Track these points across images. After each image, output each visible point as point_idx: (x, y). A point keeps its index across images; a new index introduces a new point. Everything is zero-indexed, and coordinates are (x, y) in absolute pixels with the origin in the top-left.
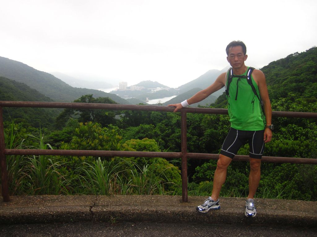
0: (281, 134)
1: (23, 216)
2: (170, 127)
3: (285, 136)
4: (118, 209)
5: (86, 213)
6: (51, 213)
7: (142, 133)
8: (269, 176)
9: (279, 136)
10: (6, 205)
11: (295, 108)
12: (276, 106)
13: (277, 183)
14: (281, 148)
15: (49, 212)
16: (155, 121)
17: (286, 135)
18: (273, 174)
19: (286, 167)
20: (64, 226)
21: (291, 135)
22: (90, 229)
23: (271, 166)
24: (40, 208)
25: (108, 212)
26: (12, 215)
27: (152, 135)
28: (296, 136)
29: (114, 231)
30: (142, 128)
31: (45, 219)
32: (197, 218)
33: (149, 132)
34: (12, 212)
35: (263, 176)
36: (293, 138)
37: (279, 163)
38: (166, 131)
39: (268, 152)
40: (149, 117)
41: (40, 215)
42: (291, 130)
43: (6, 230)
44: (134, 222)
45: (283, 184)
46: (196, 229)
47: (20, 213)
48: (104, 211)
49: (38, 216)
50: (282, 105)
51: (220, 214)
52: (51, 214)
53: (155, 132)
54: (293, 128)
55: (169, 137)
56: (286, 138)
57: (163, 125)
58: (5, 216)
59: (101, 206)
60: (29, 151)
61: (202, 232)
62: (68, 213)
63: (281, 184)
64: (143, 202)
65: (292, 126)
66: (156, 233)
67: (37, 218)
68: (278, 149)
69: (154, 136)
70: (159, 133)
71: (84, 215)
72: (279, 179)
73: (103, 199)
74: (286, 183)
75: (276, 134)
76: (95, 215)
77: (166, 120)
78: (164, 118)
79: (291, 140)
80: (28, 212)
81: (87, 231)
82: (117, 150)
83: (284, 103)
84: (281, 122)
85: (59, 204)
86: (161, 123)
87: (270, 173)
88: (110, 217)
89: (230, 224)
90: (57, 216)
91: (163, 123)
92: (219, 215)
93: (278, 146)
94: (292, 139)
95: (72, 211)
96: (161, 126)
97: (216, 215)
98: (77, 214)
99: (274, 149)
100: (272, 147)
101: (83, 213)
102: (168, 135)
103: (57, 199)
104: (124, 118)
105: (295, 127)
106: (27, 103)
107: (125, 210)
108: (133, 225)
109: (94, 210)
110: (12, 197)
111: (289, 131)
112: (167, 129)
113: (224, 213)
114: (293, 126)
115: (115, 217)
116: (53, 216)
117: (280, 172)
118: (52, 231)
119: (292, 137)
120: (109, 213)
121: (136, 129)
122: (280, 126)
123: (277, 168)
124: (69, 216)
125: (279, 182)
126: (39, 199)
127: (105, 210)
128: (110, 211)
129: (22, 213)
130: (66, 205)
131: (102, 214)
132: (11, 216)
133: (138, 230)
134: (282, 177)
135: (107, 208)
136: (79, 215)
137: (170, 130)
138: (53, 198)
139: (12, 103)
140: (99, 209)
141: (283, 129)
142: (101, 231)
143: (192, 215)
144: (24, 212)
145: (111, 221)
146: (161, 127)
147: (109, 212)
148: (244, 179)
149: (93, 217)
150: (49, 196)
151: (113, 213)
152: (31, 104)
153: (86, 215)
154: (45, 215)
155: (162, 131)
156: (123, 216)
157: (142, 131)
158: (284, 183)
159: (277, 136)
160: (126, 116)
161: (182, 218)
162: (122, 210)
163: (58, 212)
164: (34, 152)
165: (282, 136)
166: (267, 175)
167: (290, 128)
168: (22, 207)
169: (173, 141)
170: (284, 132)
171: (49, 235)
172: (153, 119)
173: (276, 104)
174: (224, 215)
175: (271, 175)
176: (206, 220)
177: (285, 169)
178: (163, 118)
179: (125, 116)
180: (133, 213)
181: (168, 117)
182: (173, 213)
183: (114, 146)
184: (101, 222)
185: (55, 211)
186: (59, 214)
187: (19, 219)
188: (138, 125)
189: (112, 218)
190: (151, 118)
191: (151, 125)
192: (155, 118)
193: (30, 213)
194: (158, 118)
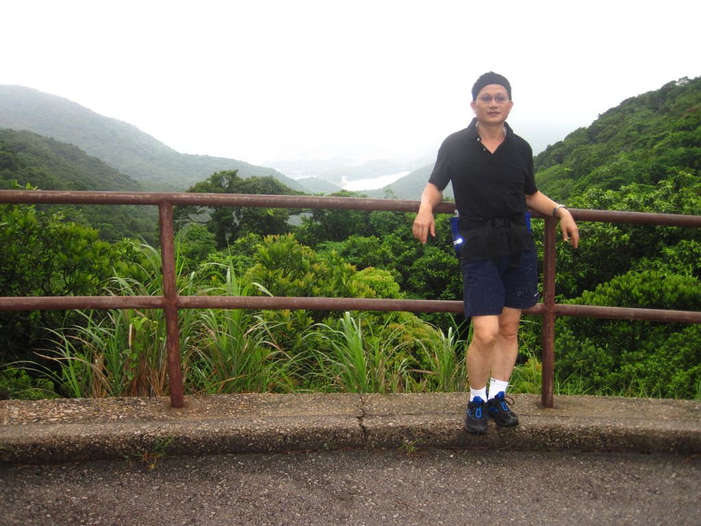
0: (666, 262)
1: (223, 438)
2: (412, 242)
3: (673, 265)
4: (416, 422)
5: (352, 431)
6: (281, 432)
7: (355, 255)
8: (657, 354)
9: (661, 267)
10: (179, 413)
11: (695, 204)
12: (652, 200)
13: (676, 369)
14: (683, 294)
15: (278, 430)
16: (379, 230)
17: (676, 264)
18: (667, 350)
19: (696, 334)
20: (311, 459)
21: (685, 264)
22: (366, 465)
23: (660, 332)
24: (255, 422)
25: (397, 428)
26: (202, 435)
27: (375, 260)
28: (696, 267)
29: (417, 467)
30: (354, 245)
31: (268, 445)
32: (579, 441)
33: (370, 254)
34: (200, 428)
35: (644, 355)
36: (691, 271)
37: (679, 325)
38: (406, 253)
39: (654, 301)
40: (367, 221)
41: (259, 436)
42: (687, 254)
43: (194, 467)
44: (452, 449)
45: (690, 371)
46: (582, 463)
47: (217, 430)
48: (390, 428)
49: (254, 439)
50: (666, 197)
51: (628, 432)
52: (281, 434)
53: (384, 253)
54: (691, 250)
55: (410, 264)
56: (675, 271)
57: (398, 238)
58: (189, 438)
59: (380, 416)
61: (596, 470)
62: (316, 432)
63: (685, 370)
64: (461, 407)
65: (689, 244)
66: (505, 472)
67: (253, 442)
68: (676, 295)
69: (380, 261)
70: (391, 255)
71: (349, 435)
72: (682, 361)
73: (377, 402)
74: (696, 371)
75: (653, 261)
76: (372, 436)
77: (404, 227)
78: (400, 223)
79: (687, 274)
80: (233, 430)
81: (362, 468)
83: (671, 193)
84: (665, 236)
85: (289, 412)
86: (393, 234)
87: (658, 347)
88: (402, 438)
89: (649, 453)
90: (294, 438)
91: (398, 235)
92: (626, 435)
94: (689, 274)
95: (325, 428)
96: (394, 240)
97: (619, 435)
98: (335, 433)
99: (668, 295)
100: (660, 291)
101: (347, 431)
102: (409, 261)
103: (281, 402)
104: (311, 222)
105: (695, 247)
107: (433, 425)
108: (452, 456)
109: (366, 423)
110: (187, 398)
111: (681, 256)
112: (407, 247)
113: (636, 430)
114: (692, 245)
115: (413, 439)
116: (285, 437)
117: (682, 345)
118: (289, 469)
119: (688, 269)
120: (400, 431)
121: (342, 245)
122: (661, 243)
123: (676, 337)
124: (318, 437)
125: (681, 368)
126: (243, 403)
127: (391, 424)
128: (402, 427)
129: (221, 431)
130: (305, 413)
131: (385, 434)
132: (201, 439)
133: (465, 465)
134: (687, 356)
135: (394, 421)
136: (339, 435)
137: (414, 250)
138: (271, 400)
140: (379, 423)
141: (669, 251)
142: (392, 469)
143: (571, 435)
144: (225, 430)
145: (405, 447)
146: (394, 243)
147: (400, 428)
148: (603, 360)
149: (366, 440)
150: (260, 395)
151: (408, 432)
153: (352, 435)
154: (269, 437)
155: (397, 252)
156: (428, 438)
157: (354, 251)
158: (693, 370)
159: (656, 266)
160: (315, 218)
161: (549, 440)
162: (427, 423)
163: (296, 429)
165: (666, 265)
166: (653, 351)
167: (684, 249)
168: (215, 418)
169: (421, 273)
170: (672, 257)
171: (286, 476)
172: (375, 225)
173: (652, 195)
174: (636, 436)
175: (662, 351)
176: (600, 445)
177: (694, 340)
178: (397, 223)
179: (312, 218)
180: (450, 431)
181: (407, 221)
182: (532, 429)
184: (383, 449)
185: (288, 427)
186: (298, 434)
187: (216, 444)
188: (345, 238)
189: (407, 441)
190: (371, 223)
191: (373, 237)
192: (379, 222)
193: (237, 432)
194: (386, 223)
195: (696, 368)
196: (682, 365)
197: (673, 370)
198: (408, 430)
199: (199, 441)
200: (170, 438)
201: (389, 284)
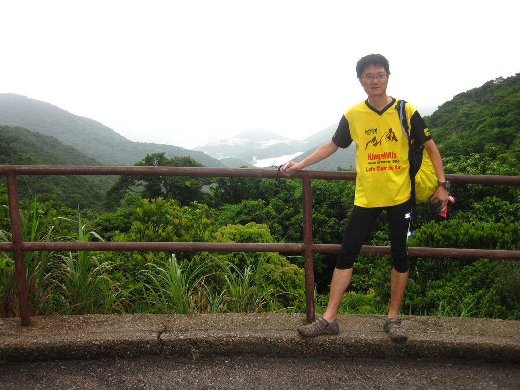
0: (474, 213)
1: (52, 348)
2: (291, 203)
3: (480, 216)
4: (202, 335)
5: (151, 343)
6: (96, 343)
7: (246, 214)
8: (453, 282)
9: (471, 217)
10: (25, 330)
11: (496, 169)
12: (465, 167)
13: (466, 293)
14: (473, 236)
15: (94, 342)
17: (482, 215)
18: (460, 279)
19: (481, 266)
20: (118, 363)
21: (490, 214)
22: (158, 368)
23: (455, 266)
24: (79, 336)
25: (186, 340)
26: (36, 346)
27: (262, 217)
28: (498, 216)
29: (197, 370)
30: (246, 206)
31: (87, 353)
32: (329, 349)
33: (257, 213)
34: (35, 341)
35: (443, 283)
36: (493, 220)
37: (470, 260)
38: (286, 211)
39: (452, 242)
40: (258, 188)
41: (79, 346)
42: (490, 207)
43: (26, 370)
44: (229, 356)
45: (477, 294)
46: (328, 366)
47: (47, 342)
48: (180, 340)
49: (75, 348)
50: (475, 165)
51: (367, 342)
52: (96, 345)
53: (268, 212)
54: (493, 204)
55: (289, 220)
56: (481, 220)
57: (280, 200)
58: (25, 349)
59: (176, 331)
60: (59, 245)
61: (338, 372)
62: (123, 343)
63: (473, 294)
64: (242, 324)
65: (492, 199)
66: (264, 373)
67: (75, 351)
68: (467, 237)
69: (266, 218)
70: (274, 213)
71: (149, 346)
72: (470, 287)
73: (179, 321)
74: (481, 294)
75: (465, 212)
76: (167, 346)
77: (285, 192)
78: (282, 189)
79: (490, 222)
80: (60, 342)
81: (154, 371)
82: (203, 241)
83: (478, 161)
84: (473, 194)
85: (109, 328)
86: (276, 198)
87: (454, 277)
88: (190, 348)
89: (384, 358)
90: (106, 347)
91: (280, 198)
92: (366, 344)
93: (466, 233)
94: (492, 221)
95: (130, 340)
96: (277, 203)
97: (360, 344)
98: (138, 344)
99: (461, 237)
100: (457, 235)
101: (147, 342)
102: (288, 218)
103: (106, 321)
104: (217, 190)
105: (496, 201)
106: (56, 167)
107: (214, 337)
108: (227, 361)
109: (164, 337)
110: (34, 319)
111: (486, 209)
112: (287, 207)
113: (374, 340)
114: (494, 200)
115: (199, 348)
116: (99, 347)
117: (472, 275)
118: (98, 371)
119: (491, 218)
120: (188, 342)
121: (236, 208)
122: (472, 200)
123: (467, 269)
124: (125, 347)
125: (470, 292)
126: (77, 322)
127: (182, 337)
128: (190, 339)
129: (50, 343)
130: (121, 330)
131: (177, 345)
132: (35, 349)
133: (235, 369)
134: (474, 283)
135: (185, 335)
136: (141, 345)
137: (292, 210)
138: (99, 320)
139: (31, 168)
140: (173, 336)
141: (477, 205)
142: (177, 371)
144: (53, 342)
145: (192, 355)
146: (277, 205)
147: (188, 340)
148: (413, 288)
149: (162, 349)
150: (93, 316)
151: (195, 343)
152: (61, 169)
153: (152, 346)
154: (88, 347)
155: (279, 210)
156: (211, 347)
157: (246, 211)
158: (479, 293)
159: (468, 216)
160: (220, 187)
161: (306, 349)
162: (210, 336)
163: (108, 341)
164: (67, 246)
165: (475, 216)
166: (450, 280)
167: (488, 203)
168: (50, 333)
169: (297, 226)
170: (479, 209)
171: (94, 377)
172: (263, 192)
173: (465, 164)
174: (374, 344)
175: (456, 280)
176: (345, 352)
177: (479, 270)
178: (280, 189)
179: (217, 188)
180: (228, 342)
181: (288, 188)
182: (292, 341)
183: (199, 236)
184: (175, 356)
185: (102, 340)
186: (109, 344)
187: (46, 352)
188: (240, 202)
189: (194, 350)
190: (261, 190)
191: (260, 200)
192: (267, 189)
193: (63, 344)
194: (272, 190)
195: (481, 292)
196: (471, 290)
197: (464, 293)
198: (195, 341)
199: (33, 351)
200: (10, 348)
201: (263, 234)
